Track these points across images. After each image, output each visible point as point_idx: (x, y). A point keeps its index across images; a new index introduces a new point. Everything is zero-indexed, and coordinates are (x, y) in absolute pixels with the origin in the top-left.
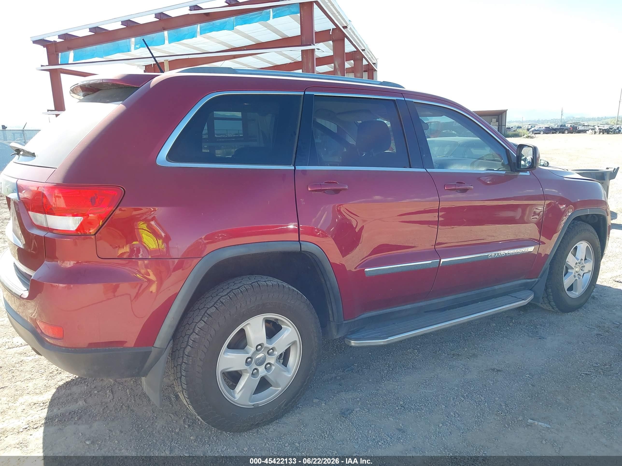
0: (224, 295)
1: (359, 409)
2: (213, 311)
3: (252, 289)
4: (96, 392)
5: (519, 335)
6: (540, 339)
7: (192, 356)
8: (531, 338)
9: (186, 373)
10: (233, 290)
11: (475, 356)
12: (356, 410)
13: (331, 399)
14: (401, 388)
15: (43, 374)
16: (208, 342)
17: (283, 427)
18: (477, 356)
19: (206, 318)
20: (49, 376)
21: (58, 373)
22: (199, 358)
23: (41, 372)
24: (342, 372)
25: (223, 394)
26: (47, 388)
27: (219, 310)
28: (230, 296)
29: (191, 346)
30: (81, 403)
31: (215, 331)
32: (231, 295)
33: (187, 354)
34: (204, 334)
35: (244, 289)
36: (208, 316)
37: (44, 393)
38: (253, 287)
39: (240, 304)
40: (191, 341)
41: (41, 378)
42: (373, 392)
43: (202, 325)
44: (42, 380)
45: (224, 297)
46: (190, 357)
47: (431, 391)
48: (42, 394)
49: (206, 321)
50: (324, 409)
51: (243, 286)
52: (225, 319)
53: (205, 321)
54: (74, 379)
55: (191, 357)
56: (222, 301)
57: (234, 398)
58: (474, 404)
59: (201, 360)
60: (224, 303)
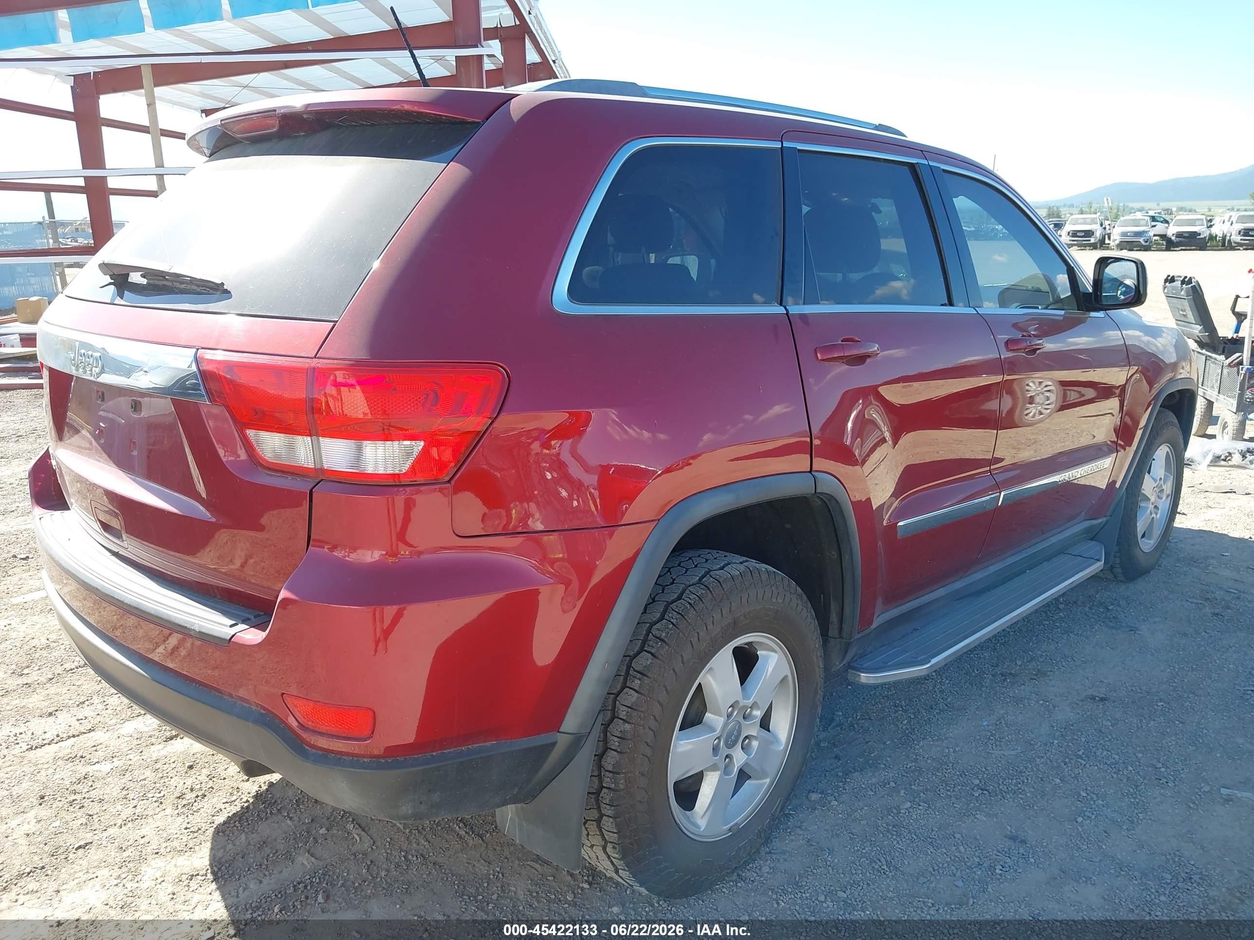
0: (654, 619)
1: (909, 804)
2: (649, 663)
3: (710, 595)
4: (323, 831)
5: (1092, 626)
6: (1131, 630)
7: (624, 771)
8: (1114, 631)
9: (614, 810)
10: (669, 604)
11: (1040, 674)
12: (905, 807)
13: (841, 789)
14: (955, 751)
15: (161, 803)
16: (651, 732)
17: (785, 860)
18: (1045, 674)
19: (637, 682)
20: (180, 807)
21: (197, 797)
22: (639, 773)
23: (155, 799)
24: (824, 731)
25: (683, 828)
26: (196, 835)
27: (660, 657)
28: (672, 620)
29: (619, 750)
30: (304, 861)
31: (661, 705)
32: (672, 616)
33: (610, 768)
34: (640, 717)
35: (695, 598)
36: (639, 675)
37: (197, 848)
38: (709, 589)
39: (696, 634)
40: (616, 739)
41: (162, 813)
42: (909, 766)
43: (634, 699)
44: (169, 817)
45: (658, 626)
46: (618, 774)
47: (1013, 753)
48: (192, 850)
49: (640, 687)
50: (840, 812)
51: (687, 592)
52: (676, 675)
53: (636, 688)
54: (248, 807)
55: (623, 773)
56: (658, 636)
57: (698, 827)
58: (1109, 771)
59: (643, 775)
60: (666, 640)
